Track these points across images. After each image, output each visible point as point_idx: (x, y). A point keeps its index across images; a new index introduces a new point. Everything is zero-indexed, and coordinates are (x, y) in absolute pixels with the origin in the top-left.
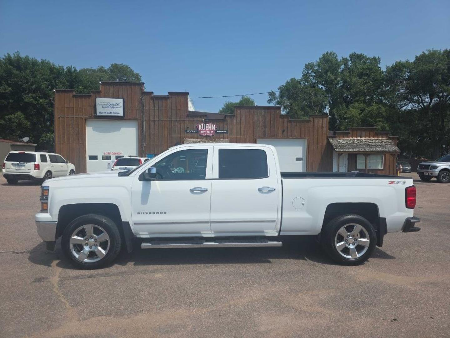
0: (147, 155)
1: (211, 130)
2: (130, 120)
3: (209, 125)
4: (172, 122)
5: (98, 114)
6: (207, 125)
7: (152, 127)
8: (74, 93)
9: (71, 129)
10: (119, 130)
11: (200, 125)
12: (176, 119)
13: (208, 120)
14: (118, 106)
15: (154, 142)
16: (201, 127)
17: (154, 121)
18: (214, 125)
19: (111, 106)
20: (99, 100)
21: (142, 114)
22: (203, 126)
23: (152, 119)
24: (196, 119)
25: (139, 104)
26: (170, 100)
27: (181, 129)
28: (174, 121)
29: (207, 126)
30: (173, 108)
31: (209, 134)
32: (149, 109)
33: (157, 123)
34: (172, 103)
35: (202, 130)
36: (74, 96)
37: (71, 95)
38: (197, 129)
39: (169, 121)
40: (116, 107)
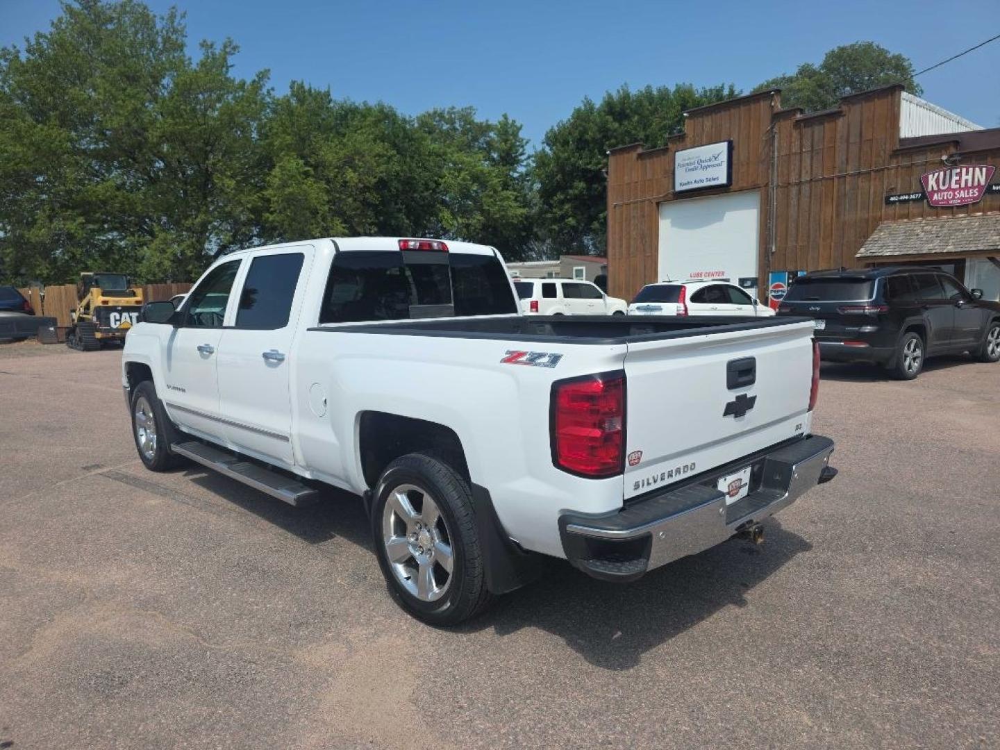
0: (770, 275)
1: (970, 184)
2: (742, 190)
3: (964, 170)
4: (848, 179)
5: (678, 188)
6: (958, 170)
7: (794, 202)
8: (640, 150)
9: (632, 228)
10: (720, 219)
11: (931, 176)
12: (859, 169)
13: (960, 155)
14: (717, 162)
15: (797, 241)
16: (937, 181)
17: (800, 184)
18: (984, 170)
19: (703, 164)
20: (681, 156)
21: (770, 171)
22: (944, 178)
23: (794, 179)
24: (919, 159)
25: (764, 147)
26: (845, 118)
27: (872, 197)
28: (852, 175)
29: (957, 174)
30: (851, 141)
31: (962, 199)
32: (789, 156)
33: (806, 188)
34: (849, 125)
35: (939, 190)
36: (640, 156)
37: (634, 155)
38: (920, 191)
39: (839, 178)
40: (714, 166)
